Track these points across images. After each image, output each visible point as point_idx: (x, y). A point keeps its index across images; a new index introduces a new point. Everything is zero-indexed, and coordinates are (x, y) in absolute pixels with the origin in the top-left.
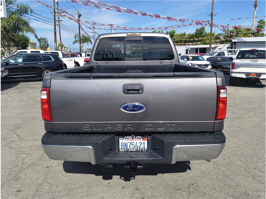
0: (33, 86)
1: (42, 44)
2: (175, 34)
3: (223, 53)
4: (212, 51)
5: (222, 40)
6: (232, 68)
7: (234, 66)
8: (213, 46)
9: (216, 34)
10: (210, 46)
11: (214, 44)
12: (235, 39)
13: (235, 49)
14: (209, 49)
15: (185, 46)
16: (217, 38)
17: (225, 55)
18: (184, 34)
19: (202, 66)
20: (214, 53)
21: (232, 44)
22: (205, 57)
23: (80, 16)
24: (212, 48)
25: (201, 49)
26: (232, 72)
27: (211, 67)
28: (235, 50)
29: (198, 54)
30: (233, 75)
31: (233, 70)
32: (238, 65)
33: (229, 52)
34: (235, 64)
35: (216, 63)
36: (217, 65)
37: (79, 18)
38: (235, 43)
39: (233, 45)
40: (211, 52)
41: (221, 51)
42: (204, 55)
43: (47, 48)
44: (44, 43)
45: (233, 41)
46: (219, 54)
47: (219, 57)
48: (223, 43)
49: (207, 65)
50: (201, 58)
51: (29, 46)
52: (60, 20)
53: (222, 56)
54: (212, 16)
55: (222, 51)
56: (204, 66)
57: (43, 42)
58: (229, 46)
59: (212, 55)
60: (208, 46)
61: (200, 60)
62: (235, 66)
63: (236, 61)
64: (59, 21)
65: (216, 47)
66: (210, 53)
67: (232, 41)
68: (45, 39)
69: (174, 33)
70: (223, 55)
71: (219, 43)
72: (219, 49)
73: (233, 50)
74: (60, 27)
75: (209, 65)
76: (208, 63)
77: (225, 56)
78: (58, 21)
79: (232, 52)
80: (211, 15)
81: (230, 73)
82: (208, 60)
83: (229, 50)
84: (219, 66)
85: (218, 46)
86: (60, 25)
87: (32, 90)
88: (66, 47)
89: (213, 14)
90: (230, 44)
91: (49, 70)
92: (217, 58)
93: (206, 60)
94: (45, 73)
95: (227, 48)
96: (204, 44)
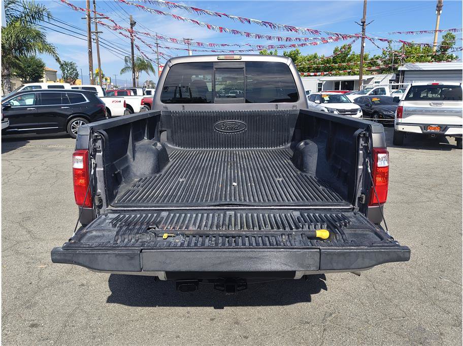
0: (53, 146)
1: (66, 72)
2: (299, 57)
3: (383, 91)
4: (364, 87)
5: (381, 67)
6: (398, 117)
7: (401, 112)
8: (365, 77)
9: (371, 57)
10: (361, 78)
11: (367, 75)
12: (402, 65)
13: (403, 83)
14: (359, 82)
15: (317, 77)
16: (373, 63)
17: (385, 94)
18: (315, 57)
19: (346, 113)
20: (366, 89)
21: (398, 75)
22: (352, 97)
23: (133, 24)
24: (363, 82)
25: (344, 82)
26: (398, 124)
27: (361, 114)
28: (403, 85)
29: (339, 92)
30: (400, 128)
31: (400, 120)
32: (409, 111)
33: (392, 89)
34: (404, 108)
35: (371, 107)
36: (373, 111)
37: (132, 28)
38: (403, 72)
39: (401, 76)
40: (361, 88)
41: (380, 86)
42: (349, 94)
43: (76, 80)
44: (71, 71)
45: (400, 69)
46: (376, 92)
47: (375, 97)
48: (381, 73)
49: (354, 112)
50: (344, 99)
51: (45, 76)
52: (98, 31)
53: (380, 94)
54: (363, 25)
56: (350, 113)
57: (68, 69)
58: (393, 77)
59: (363, 93)
60: (357, 78)
61: (342, 102)
62: (404, 112)
63: (405, 104)
64: (97, 33)
65: (370, 80)
66: (359, 90)
68: (71, 65)
69: (297, 54)
70: (382, 94)
71: (375, 73)
72: (375, 82)
73: (401, 85)
74: (98, 42)
75: (359, 111)
76: (357, 107)
78: (95, 34)
79: (397, 88)
81: (395, 125)
82: (356, 101)
83: (393, 84)
84: (376, 112)
85: (373, 78)
86: (99, 39)
87: (52, 153)
88: (109, 78)
89: (365, 22)
90: (395, 75)
91: (81, 119)
92: (371, 98)
93: (354, 101)
94: (74, 123)
95: (389, 82)
96: (349, 74)
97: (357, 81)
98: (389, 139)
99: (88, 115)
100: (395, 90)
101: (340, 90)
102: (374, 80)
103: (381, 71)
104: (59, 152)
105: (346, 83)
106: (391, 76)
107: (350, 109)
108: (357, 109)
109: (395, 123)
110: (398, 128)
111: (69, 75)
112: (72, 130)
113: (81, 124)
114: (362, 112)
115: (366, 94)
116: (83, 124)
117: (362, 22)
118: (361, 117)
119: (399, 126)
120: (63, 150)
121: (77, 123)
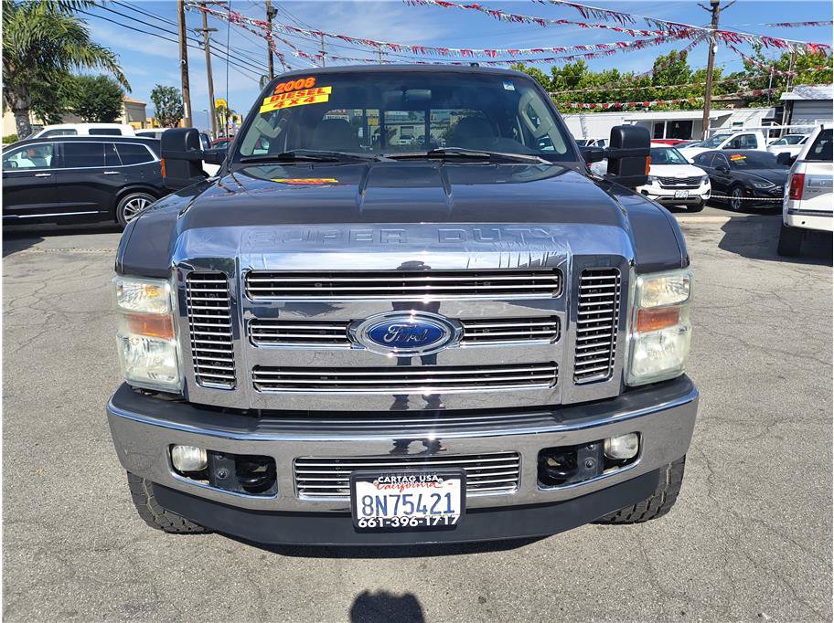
0: (80, 251)
1: (163, 106)
2: (584, 75)
3: (752, 140)
4: (712, 132)
5: (746, 94)
6: (793, 196)
7: (800, 187)
8: (714, 114)
9: (725, 74)
10: (706, 114)
11: (719, 109)
12: (790, 90)
13: (789, 124)
14: (702, 124)
15: (620, 113)
16: (729, 87)
17: (756, 147)
18: (615, 77)
19: (678, 185)
20: (718, 137)
21: (779, 109)
22: (689, 152)
23: (272, 14)
24: (710, 122)
25: (672, 124)
26: (792, 212)
27: (709, 186)
28: (788, 130)
29: (662, 142)
30: (797, 221)
31: (797, 204)
32: (818, 184)
33: (771, 136)
34: (806, 179)
35: (728, 173)
36: (731, 181)
37: (270, 21)
38: (791, 103)
39: (785, 110)
40: (707, 134)
41: (744, 130)
42: (683, 146)
43: (179, 120)
44: (170, 103)
45: (785, 96)
46: (736, 143)
47: (736, 153)
48: (746, 106)
49: (693, 182)
50: (674, 157)
51: (123, 112)
53: (745, 147)
54: (714, 11)
55: (747, 130)
56: (685, 185)
57: (166, 100)
58: (770, 113)
59: (710, 144)
60: (698, 114)
61: (670, 162)
62: (806, 186)
63: (811, 170)
64: (207, 31)
65: (723, 119)
66: (702, 139)
67: (782, 98)
68: (171, 92)
69: (581, 70)
70: (750, 147)
71: (733, 106)
72: (734, 124)
73: (784, 130)
74: (209, 49)
75: (704, 182)
76: (699, 172)
77: (759, 149)
79: (777, 136)
80: (712, 8)
81: (784, 213)
82: (698, 161)
83: (772, 127)
84: (738, 184)
85: (730, 115)
86: (211, 43)
87: (70, 267)
88: (239, 117)
89: (718, 4)
90: (774, 109)
91: (143, 195)
92: (729, 156)
93: (693, 161)
94: (129, 204)
95: (760, 123)
96: (682, 107)
97: (697, 121)
98: (767, 241)
99: (157, 188)
100: (774, 139)
101: (664, 138)
102: (731, 120)
103: (744, 103)
104: (84, 263)
105: (677, 126)
106: (765, 112)
107: (686, 177)
108: (701, 177)
109: (785, 208)
110: (791, 221)
111: (166, 110)
112: (126, 218)
113: (143, 205)
114: (709, 184)
115: (717, 146)
116: (146, 205)
117: (712, 4)
118: (708, 193)
119: (794, 216)
120: (95, 259)
121: (135, 204)
